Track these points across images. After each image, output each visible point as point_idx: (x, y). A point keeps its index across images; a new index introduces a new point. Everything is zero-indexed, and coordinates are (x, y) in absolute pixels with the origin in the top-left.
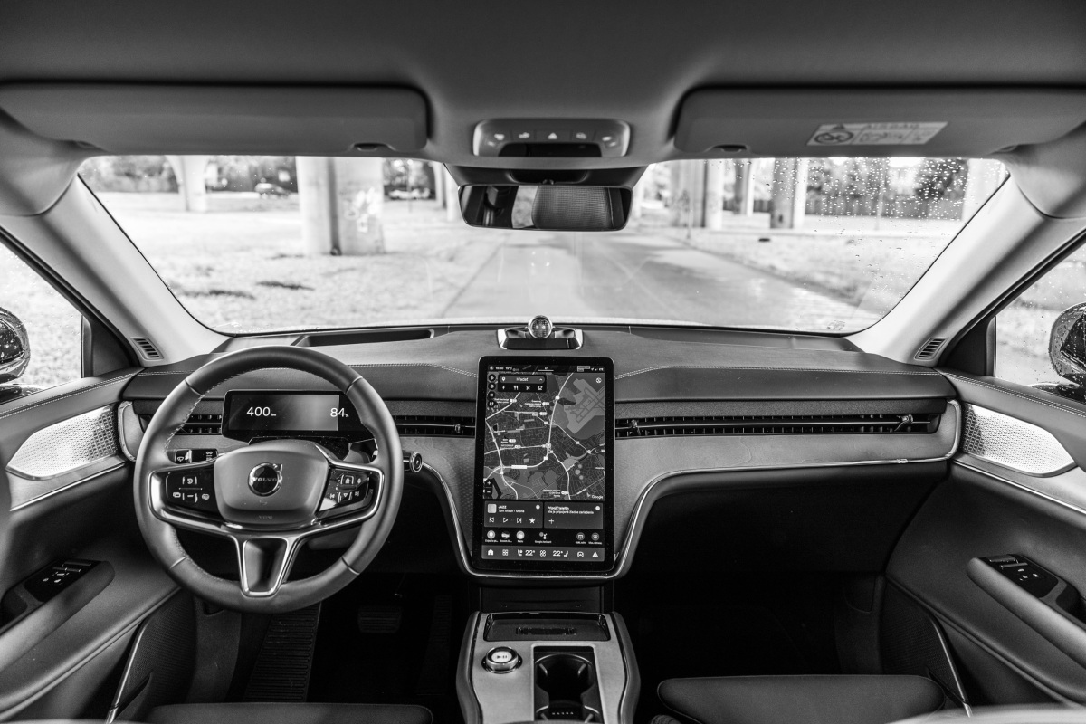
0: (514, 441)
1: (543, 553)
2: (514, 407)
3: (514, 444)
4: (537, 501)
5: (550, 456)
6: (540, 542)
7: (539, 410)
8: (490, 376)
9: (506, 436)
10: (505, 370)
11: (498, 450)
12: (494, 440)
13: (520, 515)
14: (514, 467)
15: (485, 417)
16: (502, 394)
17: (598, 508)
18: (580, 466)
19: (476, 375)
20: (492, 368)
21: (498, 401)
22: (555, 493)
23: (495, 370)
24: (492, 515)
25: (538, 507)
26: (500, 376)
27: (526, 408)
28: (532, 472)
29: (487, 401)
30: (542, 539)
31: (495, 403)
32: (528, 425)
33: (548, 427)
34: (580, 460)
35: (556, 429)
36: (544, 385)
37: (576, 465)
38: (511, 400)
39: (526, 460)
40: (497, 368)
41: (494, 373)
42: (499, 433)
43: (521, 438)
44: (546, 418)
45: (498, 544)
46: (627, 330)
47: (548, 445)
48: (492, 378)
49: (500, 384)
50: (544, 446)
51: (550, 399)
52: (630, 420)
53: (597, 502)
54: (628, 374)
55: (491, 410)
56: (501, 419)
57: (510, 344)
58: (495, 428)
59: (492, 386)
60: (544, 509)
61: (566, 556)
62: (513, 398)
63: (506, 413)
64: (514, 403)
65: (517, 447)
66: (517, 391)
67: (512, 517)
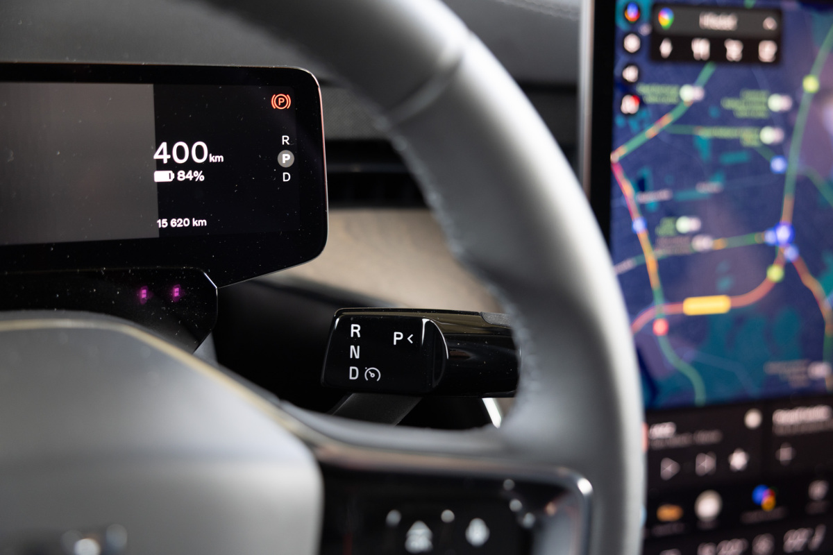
0: (694, 224)
2: (696, 114)
3: (692, 235)
4: (751, 403)
5: (789, 267)
6: (757, 516)
7: (760, 124)
9: (672, 210)
11: (651, 258)
12: (639, 225)
13: (706, 449)
14: (695, 306)
15: (610, 149)
16: (660, 70)
21: (651, 93)
22: (793, 373)
25: (752, 418)
26: (656, 7)
27: (728, 119)
28: (736, 318)
29: (617, 93)
31: (642, 102)
32: (732, 173)
33: (783, 176)
35: (804, 186)
36: (777, 38)
38: (687, 93)
39: (725, 283)
42: (650, 198)
44: (778, 149)
47: (783, 233)
48: (631, 14)
49: (657, 36)
50: (769, 237)
51: (790, 88)
55: (627, 128)
56: (654, 154)
58: (641, 186)
59: (632, 44)
60: (767, 421)
61: (818, 539)
62: (692, 81)
63: (674, 136)
64: (695, 105)
65: (703, 244)
66: (701, 63)
67: (685, 456)
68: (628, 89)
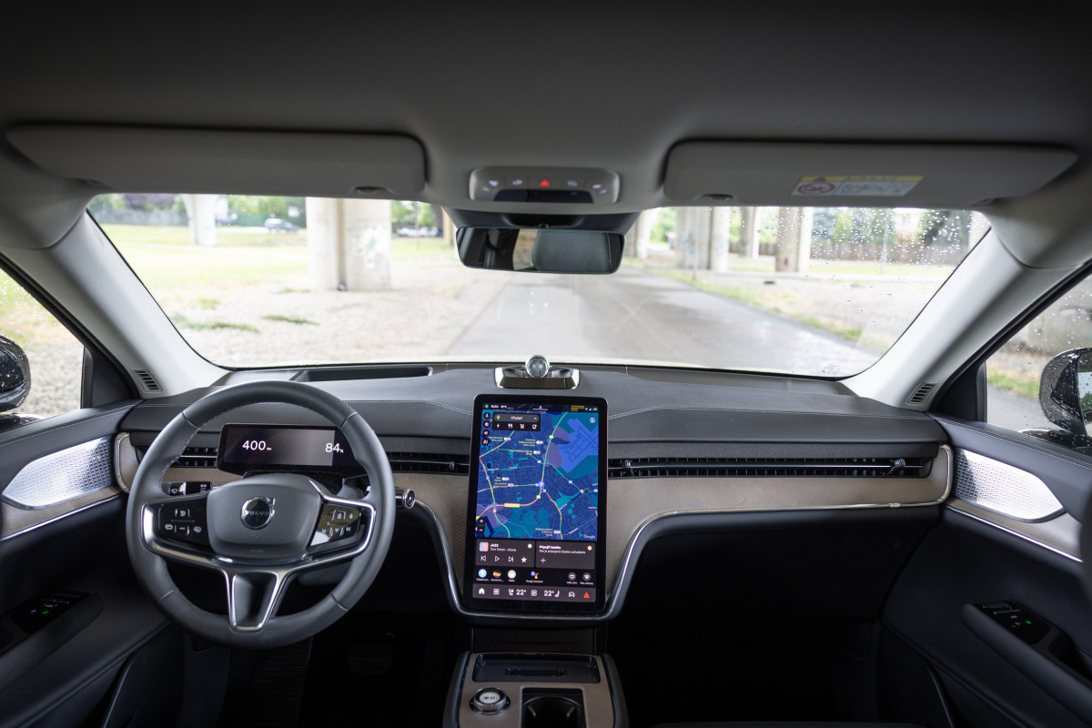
0: (508, 479)
1: (534, 593)
2: (508, 445)
3: (508, 482)
4: (529, 540)
5: (543, 495)
6: (531, 581)
7: (533, 449)
8: (485, 414)
9: (500, 474)
10: (500, 408)
11: (491, 488)
12: (488, 478)
13: (511, 554)
14: (507, 505)
15: (479, 455)
16: (496, 432)
17: (590, 548)
18: (573, 506)
19: (471, 413)
20: (487, 406)
21: (493, 439)
22: (547, 532)
23: (490, 408)
24: (483, 553)
25: (530, 546)
26: (495, 414)
27: (520, 447)
28: (524, 511)
29: (482, 439)
30: (533, 578)
31: (489, 441)
32: (521, 463)
33: (541, 465)
34: (573, 500)
35: (549, 468)
36: (538, 423)
37: (569, 504)
38: (506, 439)
39: (519, 499)
40: (493, 406)
41: (488, 411)
42: (492, 471)
43: (514, 476)
44: (539, 457)
45: (489, 583)
46: (624, 371)
47: (542, 484)
48: (487, 416)
49: (495, 422)
50: (537, 485)
51: (544, 439)
52: (624, 460)
53: (589, 542)
54: (623, 415)
55: (485, 448)
56: (494, 456)
57: (507, 382)
58: (489, 466)
59: (487, 424)
60: (536, 548)
61: (557, 596)
62: (507, 437)
63: (501, 451)
64: (508, 442)
65: (510, 485)
66: (511, 430)
67: (504, 555)
68: (485, 437)
